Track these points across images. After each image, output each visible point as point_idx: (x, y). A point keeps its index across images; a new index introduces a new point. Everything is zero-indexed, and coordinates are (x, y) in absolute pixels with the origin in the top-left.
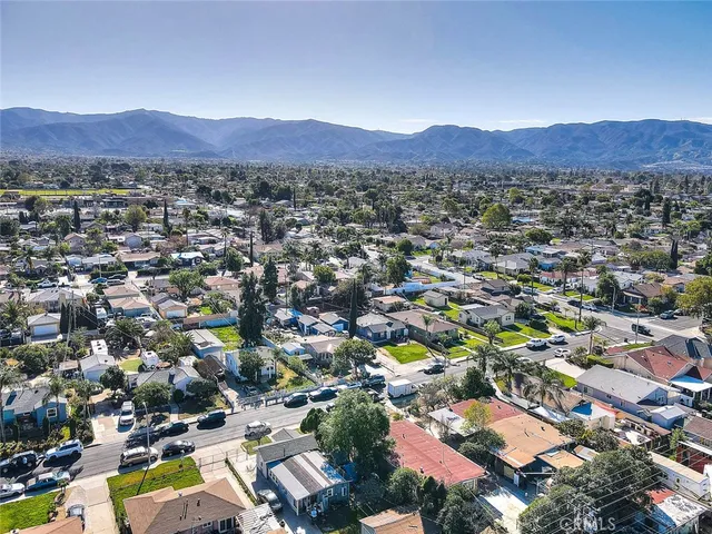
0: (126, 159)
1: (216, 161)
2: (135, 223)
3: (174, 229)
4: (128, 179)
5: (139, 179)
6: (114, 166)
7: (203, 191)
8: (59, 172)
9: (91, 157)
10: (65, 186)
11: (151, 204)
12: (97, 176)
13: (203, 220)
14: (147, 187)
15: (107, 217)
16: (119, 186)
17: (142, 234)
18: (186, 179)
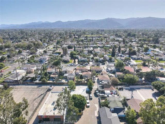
0: (104, 29)
1: (123, 29)
2: (102, 40)
3: (108, 41)
4: (103, 33)
5: (105, 33)
6: (101, 30)
7: (117, 35)
8: (92, 32)
9: (98, 29)
10: (92, 34)
11: (105, 37)
12: (98, 33)
13: (114, 40)
14: (106, 34)
15: (97, 39)
16: (101, 34)
17: (102, 42)
18: (114, 33)
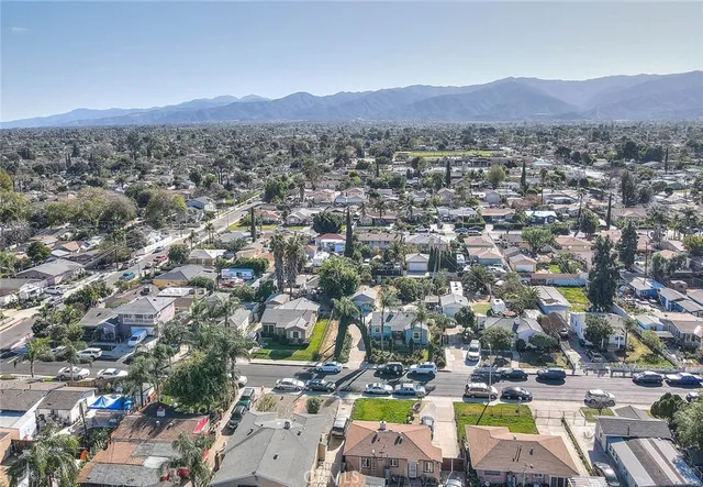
0: (493, 124)
1: (578, 122)
2: (495, 181)
3: (531, 188)
4: (493, 141)
5: (502, 142)
6: (482, 130)
7: (563, 153)
8: (438, 136)
9: (464, 123)
10: (441, 148)
11: (511, 164)
12: (467, 140)
13: (559, 180)
14: (508, 149)
15: (472, 175)
16: (484, 148)
17: (501, 192)
18: (546, 140)
